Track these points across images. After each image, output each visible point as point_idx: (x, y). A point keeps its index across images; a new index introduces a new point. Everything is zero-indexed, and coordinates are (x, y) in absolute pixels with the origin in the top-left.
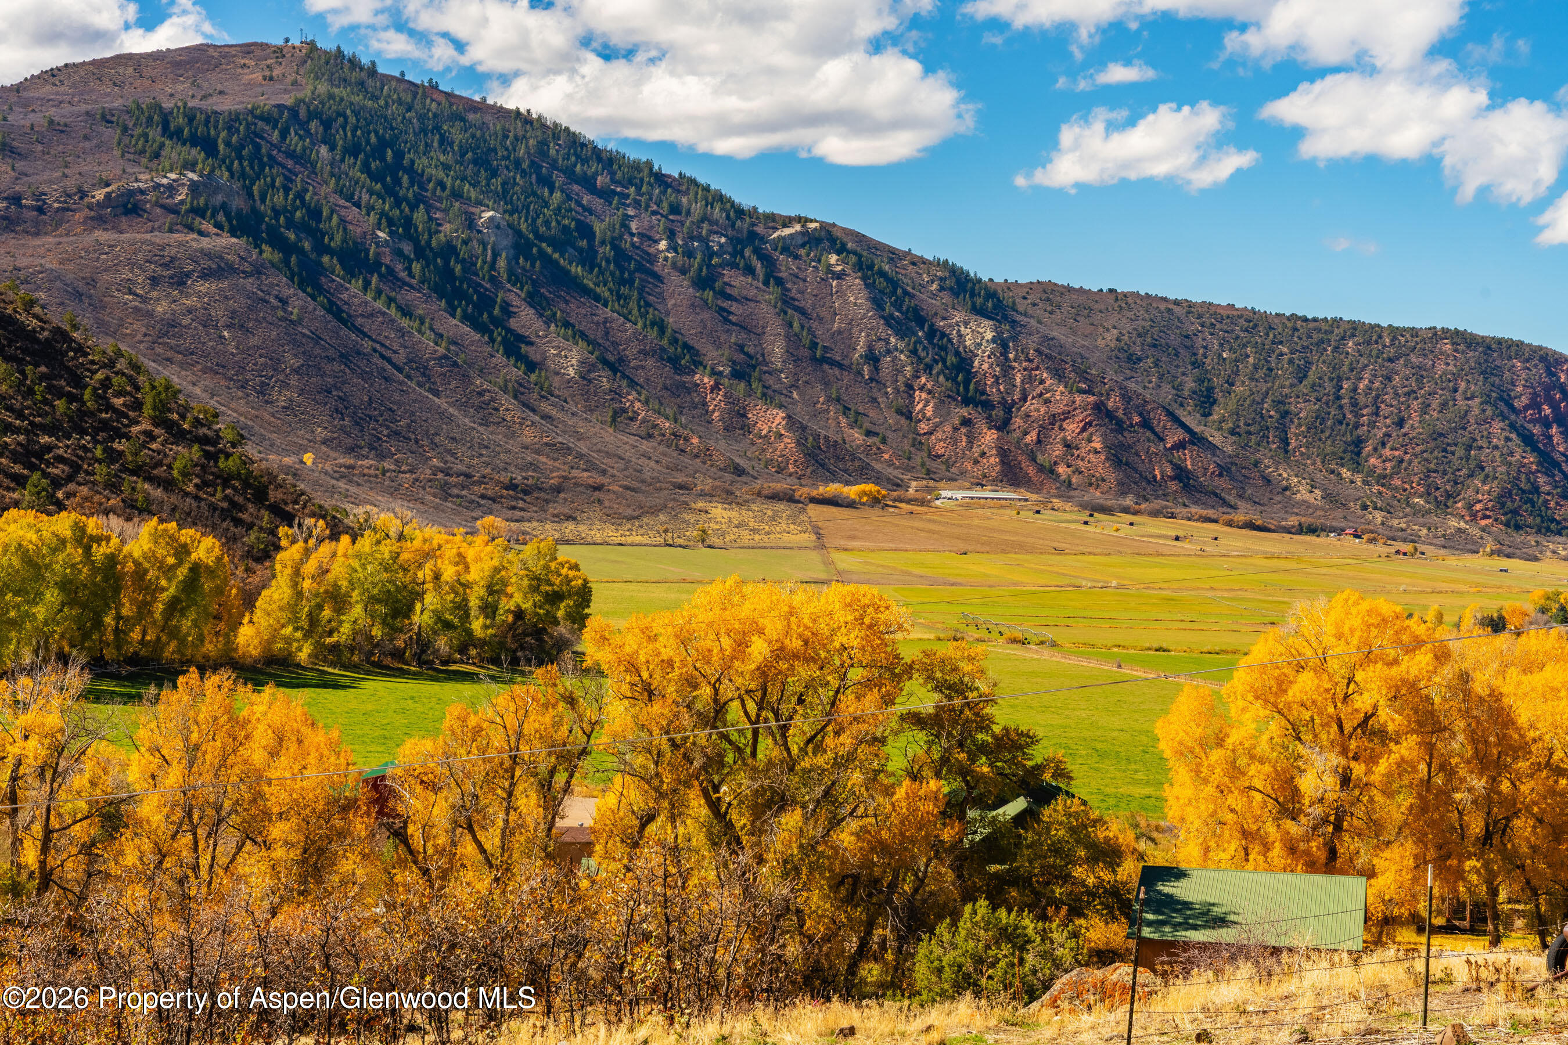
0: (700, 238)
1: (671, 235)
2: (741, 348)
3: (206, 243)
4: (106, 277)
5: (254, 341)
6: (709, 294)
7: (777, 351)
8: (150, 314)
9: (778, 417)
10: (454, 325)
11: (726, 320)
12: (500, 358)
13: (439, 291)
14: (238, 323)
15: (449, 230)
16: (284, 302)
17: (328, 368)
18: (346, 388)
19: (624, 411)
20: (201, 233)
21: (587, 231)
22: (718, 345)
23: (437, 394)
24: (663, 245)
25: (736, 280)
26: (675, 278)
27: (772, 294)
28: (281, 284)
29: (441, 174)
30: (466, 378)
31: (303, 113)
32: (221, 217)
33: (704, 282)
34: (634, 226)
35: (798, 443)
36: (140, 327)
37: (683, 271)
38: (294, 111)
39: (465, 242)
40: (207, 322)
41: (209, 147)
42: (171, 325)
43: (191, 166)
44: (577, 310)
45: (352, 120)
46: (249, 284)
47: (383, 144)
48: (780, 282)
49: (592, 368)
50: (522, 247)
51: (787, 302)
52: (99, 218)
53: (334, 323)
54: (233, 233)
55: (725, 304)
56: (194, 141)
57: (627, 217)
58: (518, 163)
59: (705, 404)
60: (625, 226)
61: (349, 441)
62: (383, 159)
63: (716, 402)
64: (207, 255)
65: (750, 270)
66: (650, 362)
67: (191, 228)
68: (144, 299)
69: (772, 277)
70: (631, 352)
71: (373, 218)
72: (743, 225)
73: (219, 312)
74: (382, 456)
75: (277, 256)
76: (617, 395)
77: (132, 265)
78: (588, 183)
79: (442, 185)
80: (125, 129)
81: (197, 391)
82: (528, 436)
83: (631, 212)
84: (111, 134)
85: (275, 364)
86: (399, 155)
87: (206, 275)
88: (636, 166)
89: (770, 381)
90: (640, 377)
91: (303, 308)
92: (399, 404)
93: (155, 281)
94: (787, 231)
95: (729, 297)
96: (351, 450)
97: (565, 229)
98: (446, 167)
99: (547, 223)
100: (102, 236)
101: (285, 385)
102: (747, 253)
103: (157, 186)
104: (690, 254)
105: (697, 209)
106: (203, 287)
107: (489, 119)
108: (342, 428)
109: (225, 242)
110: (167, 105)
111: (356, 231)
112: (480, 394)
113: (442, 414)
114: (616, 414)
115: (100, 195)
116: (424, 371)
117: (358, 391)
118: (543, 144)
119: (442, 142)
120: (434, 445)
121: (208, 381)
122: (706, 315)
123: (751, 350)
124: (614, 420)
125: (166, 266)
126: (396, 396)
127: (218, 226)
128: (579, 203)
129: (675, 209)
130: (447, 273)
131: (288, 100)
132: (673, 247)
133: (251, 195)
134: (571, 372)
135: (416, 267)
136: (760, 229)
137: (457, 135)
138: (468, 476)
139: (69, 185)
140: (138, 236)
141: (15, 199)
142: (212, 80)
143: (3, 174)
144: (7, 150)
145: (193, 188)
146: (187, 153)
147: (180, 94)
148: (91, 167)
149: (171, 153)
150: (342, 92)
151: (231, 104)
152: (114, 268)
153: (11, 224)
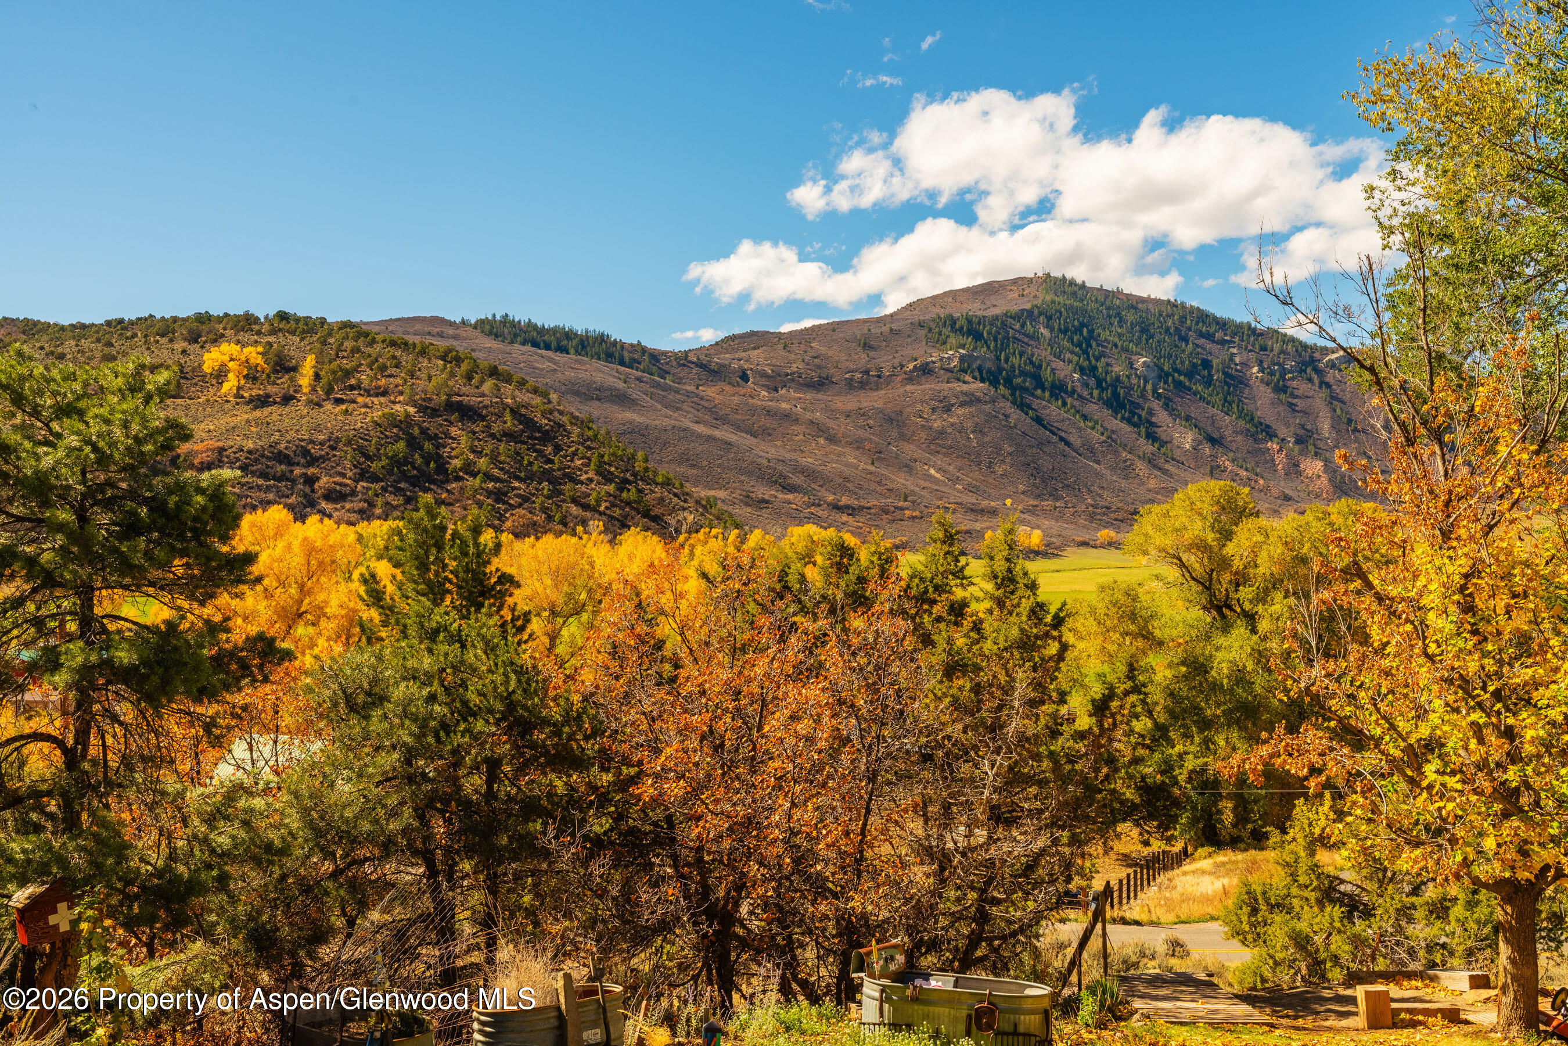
0: (1278, 364)
1: (1260, 363)
2: (1303, 427)
3: (965, 387)
4: (909, 410)
5: (987, 439)
6: (1283, 396)
7: (1326, 427)
8: (930, 428)
9: (1318, 466)
10: (1116, 424)
11: (1294, 410)
12: (1142, 441)
13: (1108, 404)
14: (978, 430)
15: (1119, 369)
16: (1007, 416)
17: (1030, 451)
18: (1040, 462)
19: (1219, 467)
20: (965, 382)
21: (1207, 364)
22: (1287, 425)
23: (1098, 462)
24: (1255, 370)
25: (1301, 386)
26: (1262, 387)
27: (1324, 393)
28: (1007, 407)
29: (1116, 340)
30: (1116, 453)
31: (1036, 312)
32: (977, 374)
33: (1281, 389)
34: (1237, 360)
35: (1330, 480)
36: (924, 435)
37: (1268, 384)
38: (1030, 313)
39: (1128, 377)
40: (961, 430)
41: (978, 336)
42: (942, 432)
43: (963, 346)
44: (1196, 410)
45: (1065, 314)
46: (987, 408)
47: (1083, 325)
48: (1328, 386)
49: (1200, 443)
50: (1162, 376)
51: (1334, 398)
52: (910, 379)
53: (1037, 426)
54: (983, 381)
55: (1294, 401)
56: (969, 332)
57: (1233, 354)
58: (1167, 330)
59: (1273, 460)
60: (1231, 360)
61: (1038, 492)
62: (1081, 334)
63: (1280, 459)
64: (965, 394)
65: (1310, 380)
66: (1239, 438)
67: (959, 380)
68: (927, 420)
69: (1325, 384)
70: (1228, 433)
71: (1070, 367)
72: (1306, 356)
73: (969, 425)
74: (1057, 499)
75: (1007, 392)
76: (1214, 457)
77: (922, 402)
78: (1209, 337)
79: (1116, 346)
80: (930, 330)
81: (951, 468)
82: (1152, 483)
83: (1235, 351)
84: (923, 332)
85: (999, 449)
86: (1091, 332)
87: (962, 405)
88: (1240, 326)
89: (1321, 444)
90: (1234, 446)
91: (1018, 419)
92: (1071, 469)
93: (934, 410)
94: (1334, 356)
95: (1297, 397)
96: (1038, 496)
97: (1194, 365)
98: (1120, 335)
99: (1182, 363)
100: (909, 388)
101: (1003, 462)
102: (1309, 370)
103: (941, 359)
104: (1272, 373)
105: (1277, 347)
106: (961, 411)
107: (1150, 306)
108: (1034, 485)
109: (977, 387)
110: (957, 315)
111: (1061, 375)
112: (1125, 461)
113: (1098, 475)
114: (1212, 469)
115: (911, 366)
116: (1092, 450)
117: (1046, 463)
118: (1183, 319)
119: (1120, 322)
120: (1090, 491)
121: (959, 463)
122: (1281, 408)
123: (1309, 427)
124: (1211, 473)
125: (941, 401)
126: (1070, 465)
127: (974, 378)
128: (1204, 349)
129: (1263, 348)
130: (1116, 395)
131: (1028, 306)
132: (1262, 370)
133: (998, 359)
134: (1187, 446)
135: (1096, 393)
136: (1317, 355)
137: (1130, 317)
138: (1108, 508)
139: (896, 362)
140: (928, 386)
141: (867, 372)
142: (993, 299)
143: (862, 359)
144: (867, 346)
145: (962, 358)
146: (962, 340)
147: (975, 308)
148: (909, 352)
149: (953, 340)
150: (1061, 299)
151: (996, 311)
152: (913, 404)
153: (863, 385)
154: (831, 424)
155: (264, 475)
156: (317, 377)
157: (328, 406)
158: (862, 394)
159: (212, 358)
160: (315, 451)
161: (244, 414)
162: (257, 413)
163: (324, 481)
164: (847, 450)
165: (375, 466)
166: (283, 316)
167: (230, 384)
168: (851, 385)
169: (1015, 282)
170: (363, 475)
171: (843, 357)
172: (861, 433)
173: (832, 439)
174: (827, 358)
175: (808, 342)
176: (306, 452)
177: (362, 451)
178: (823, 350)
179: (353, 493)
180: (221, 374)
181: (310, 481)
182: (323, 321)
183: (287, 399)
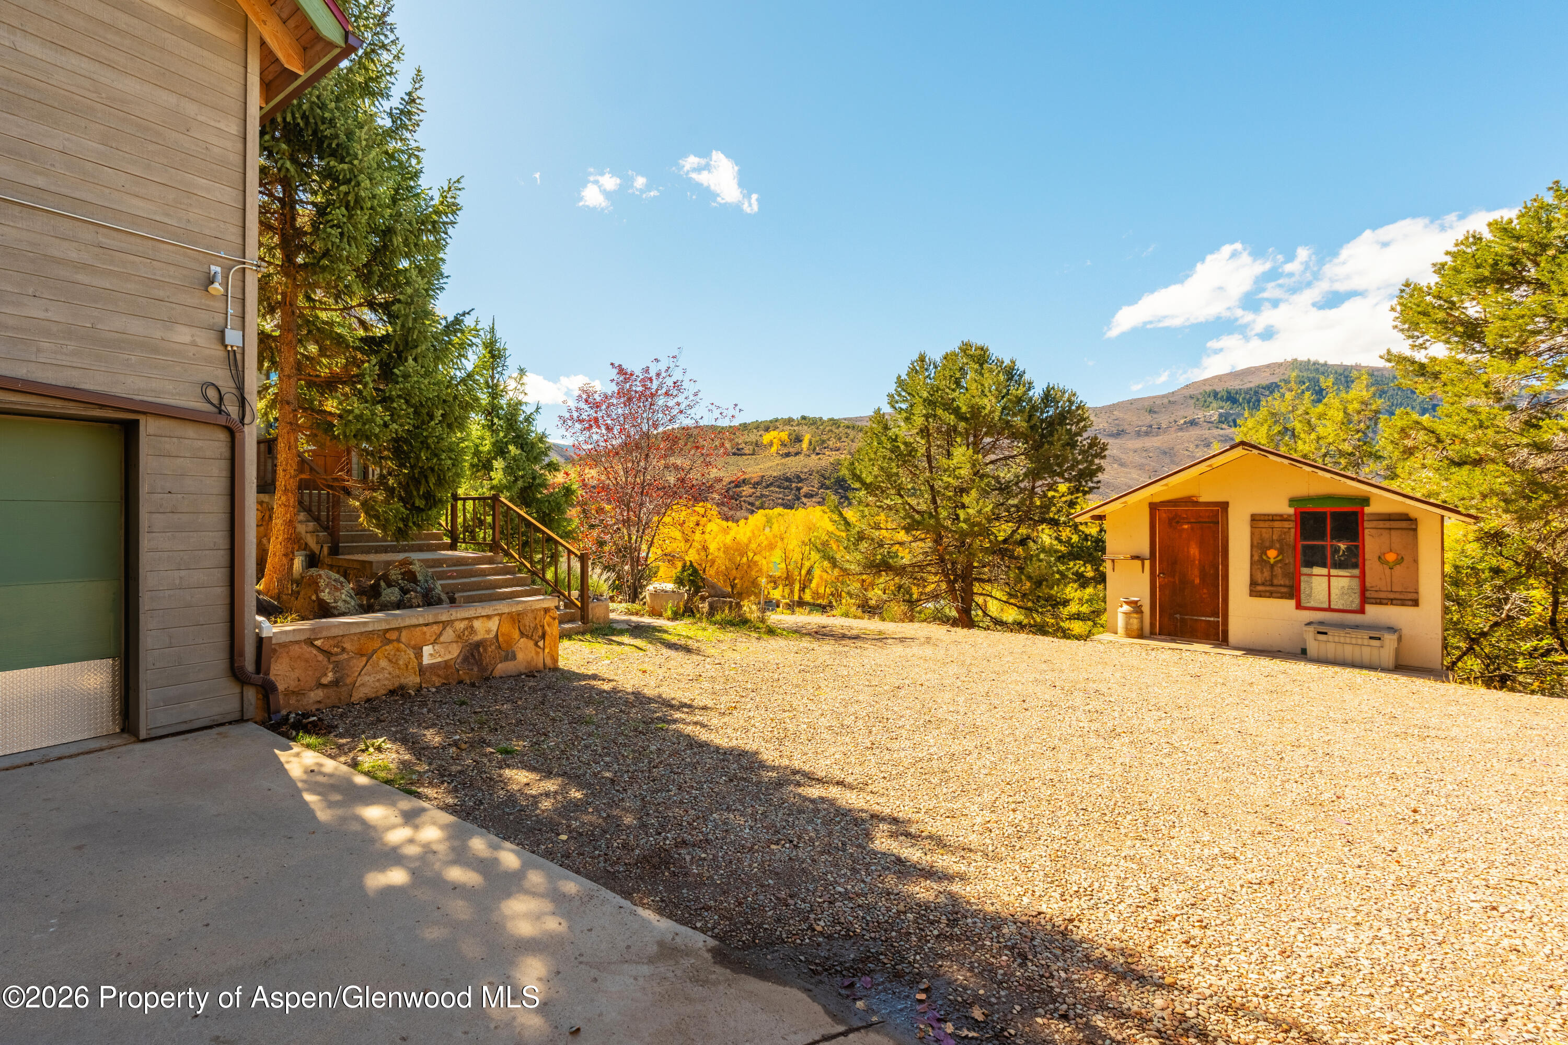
3: (1221, 432)
4: (1179, 447)
8: (1194, 456)
20: (1221, 429)
31: (1283, 383)
32: (1231, 424)
41: (1235, 401)
43: (1222, 408)
52: (1181, 429)
56: (1228, 399)
64: (1221, 436)
67: (1217, 428)
68: (1192, 452)
77: (1189, 441)
80: (1198, 400)
84: (1193, 401)
87: (1219, 442)
93: (1197, 446)
100: (1180, 434)
103: (1205, 416)
109: (1231, 431)
110: (1220, 389)
115: (1182, 422)
125: (1203, 441)
127: (1230, 426)
131: (1276, 380)
139: (1172, 420)
140: (1194, 432)
141: (1151, 426)
142: (1250, 378)
143: (1148, 419)
144: (1151, 411)
145: (1221, 415)
146: (1222, 404)
147: (1235, 385)
148: (1182, 413)
149: (1214, 405)
150: (1305, 374)
151: (1252, 385)
152: (1182, 443)
153: (1147, 434)
154: (1123, 456)
155: (779, 487)
156: (810, 443)
157: (813, 456)
158: (1146, 438)
159: (767, 438)
160: (802, 476)
161: (778, 460)
162: (783, 460)
163: (805, 490)
164: (1133, 471)
165: (827, 482)
166: (804, 418)
167: (774, 449)
168: (1138, 434)
169: (1268, 366)
170: (823, 486)
171: (1134, 419)
172: (1143, 461)
173: (1122, 465)
174: (1123, 420)
175: (1111, 412)
176: (798, 477)
177: (823, 476)
178: (1121, 415)
179: (817, 494)
180: (771, 444)
181: (799, 489)
182: (821, 419)
183: (797, 454)
